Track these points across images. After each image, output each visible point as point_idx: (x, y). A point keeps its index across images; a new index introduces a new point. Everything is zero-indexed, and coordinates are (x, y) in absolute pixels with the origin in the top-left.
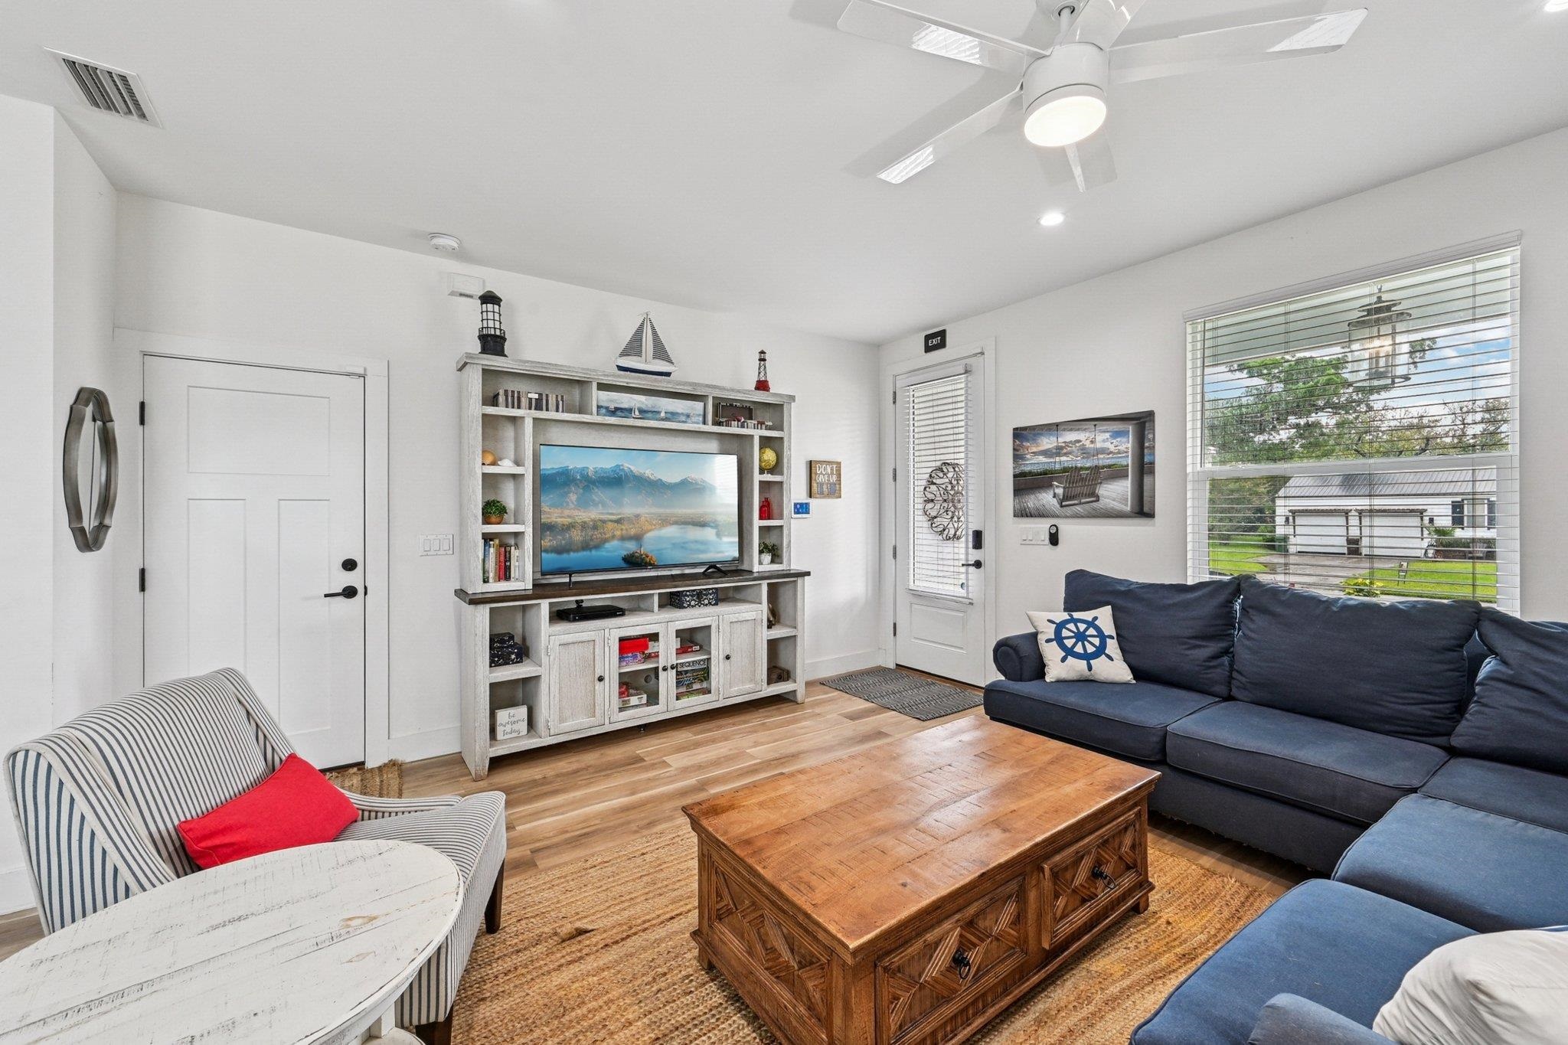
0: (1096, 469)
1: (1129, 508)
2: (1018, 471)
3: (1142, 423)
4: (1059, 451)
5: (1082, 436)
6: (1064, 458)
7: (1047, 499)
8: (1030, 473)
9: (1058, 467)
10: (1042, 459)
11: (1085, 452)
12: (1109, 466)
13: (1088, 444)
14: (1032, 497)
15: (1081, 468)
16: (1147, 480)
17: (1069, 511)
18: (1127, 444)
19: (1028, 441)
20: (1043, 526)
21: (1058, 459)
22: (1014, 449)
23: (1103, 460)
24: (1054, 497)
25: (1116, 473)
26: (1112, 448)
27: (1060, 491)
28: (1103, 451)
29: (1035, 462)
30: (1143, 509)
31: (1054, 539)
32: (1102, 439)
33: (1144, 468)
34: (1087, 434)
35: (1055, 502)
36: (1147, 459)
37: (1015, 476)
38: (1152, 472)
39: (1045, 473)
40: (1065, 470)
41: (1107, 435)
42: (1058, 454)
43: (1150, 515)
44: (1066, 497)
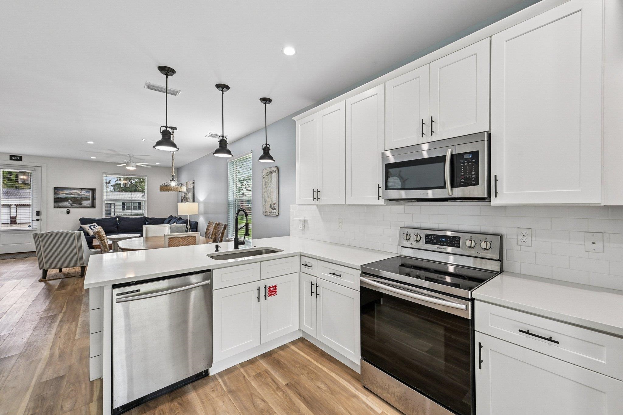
0: (82, 198)
1: (90, 206)
2: (56, 197)
3: (93, 191)
4: (71, 194)
5: (78, 192)
6: (72, 195)
7: (67, 204)
8: (60, 198)
9: (70, 197)
10: (65, 195)
11: (78, 194)
12: (85, 198)
13: (79, 193)
14: (61, 203)
15: (78, 198)
16: (94, 201)
17: (74, 206)
18: (90, 194)
19: (59, 190)
20: (65, 210)
21: (70, 195)
22: (55, 192)
23: (83, 196)
24: (69, 203)
25: (87, 199)
26: (86, 194)
27: (71, 202)
28: (83, 195)
29: (62, 195)
30: (93, 206)
31: (68, 212)
32: (83, 192)
33: (93, 199)
34: (79, 191)
35: (69, 204)
36: (94, 197)
37: (55, 198)
38: (95, 199)
39: (66, 198)
40: (72, 198)
41: (85, 192)
42: (70, 194)
43: (95, 207)
44: (72, 203)
